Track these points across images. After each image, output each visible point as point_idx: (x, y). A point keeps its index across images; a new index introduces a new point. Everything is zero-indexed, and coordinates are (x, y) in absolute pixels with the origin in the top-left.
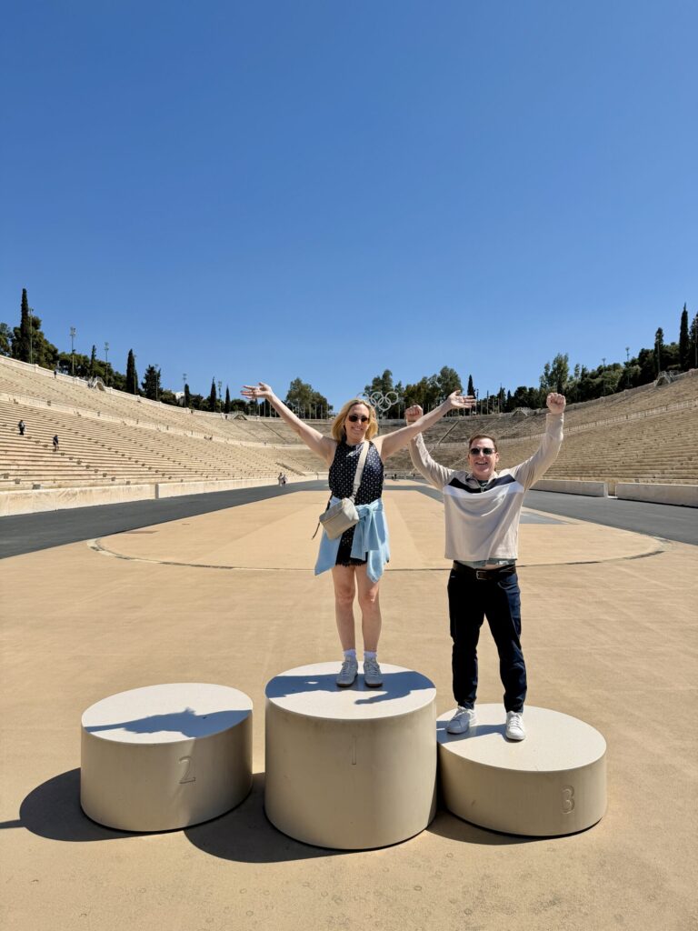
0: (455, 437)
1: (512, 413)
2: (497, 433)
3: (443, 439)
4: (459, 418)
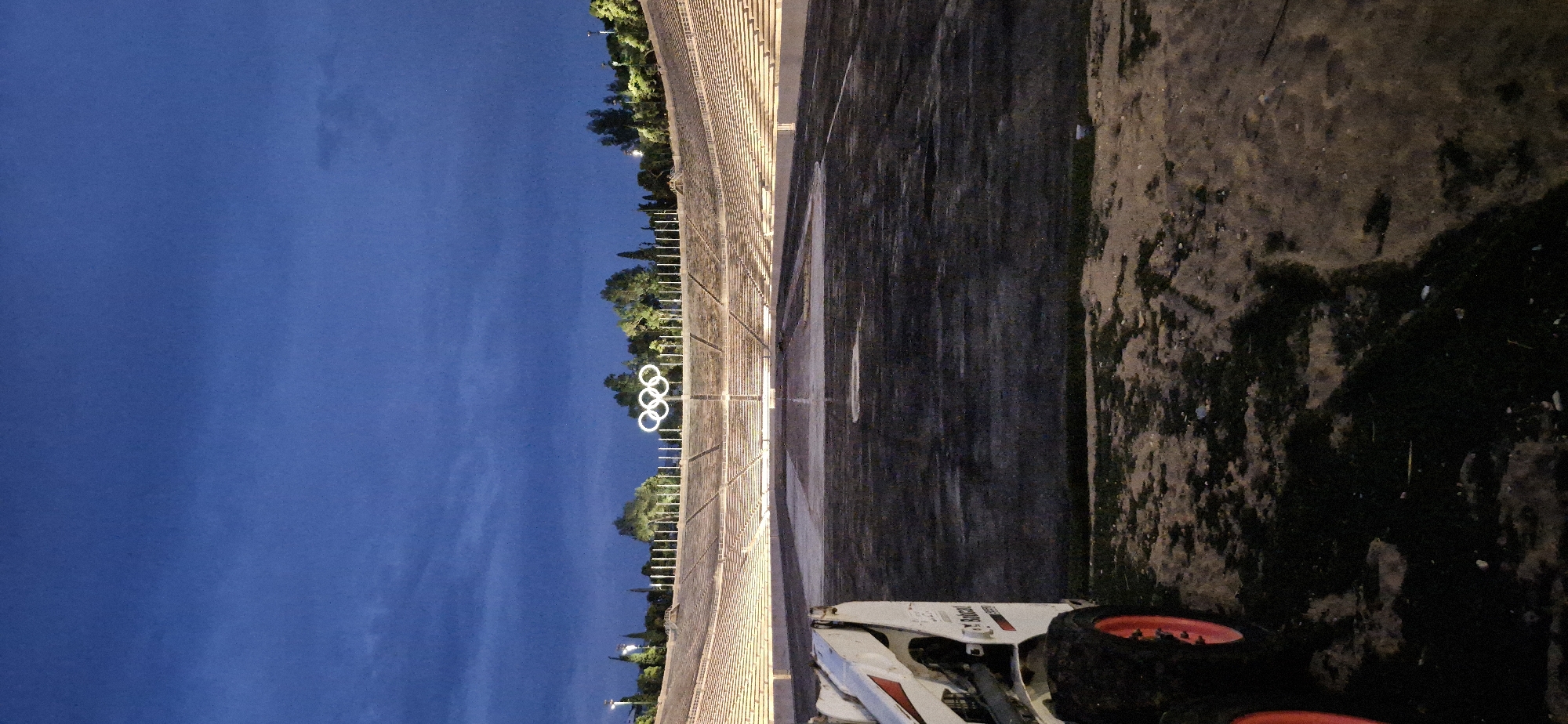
0: (713, 280)
1: (678, 195)
2: (707, 218)
3: (716, 299)
4: (683, 272)
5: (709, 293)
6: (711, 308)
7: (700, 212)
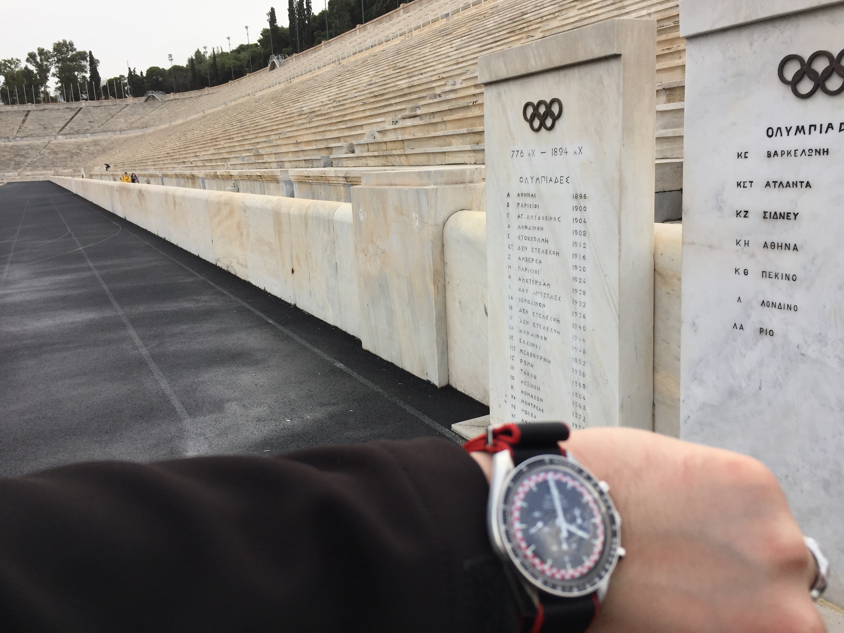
1: (144, 98)
3: (61, 130)
4: (83, 104)
5: (66, 125)
6: (53, 127)
7: (131, 115)
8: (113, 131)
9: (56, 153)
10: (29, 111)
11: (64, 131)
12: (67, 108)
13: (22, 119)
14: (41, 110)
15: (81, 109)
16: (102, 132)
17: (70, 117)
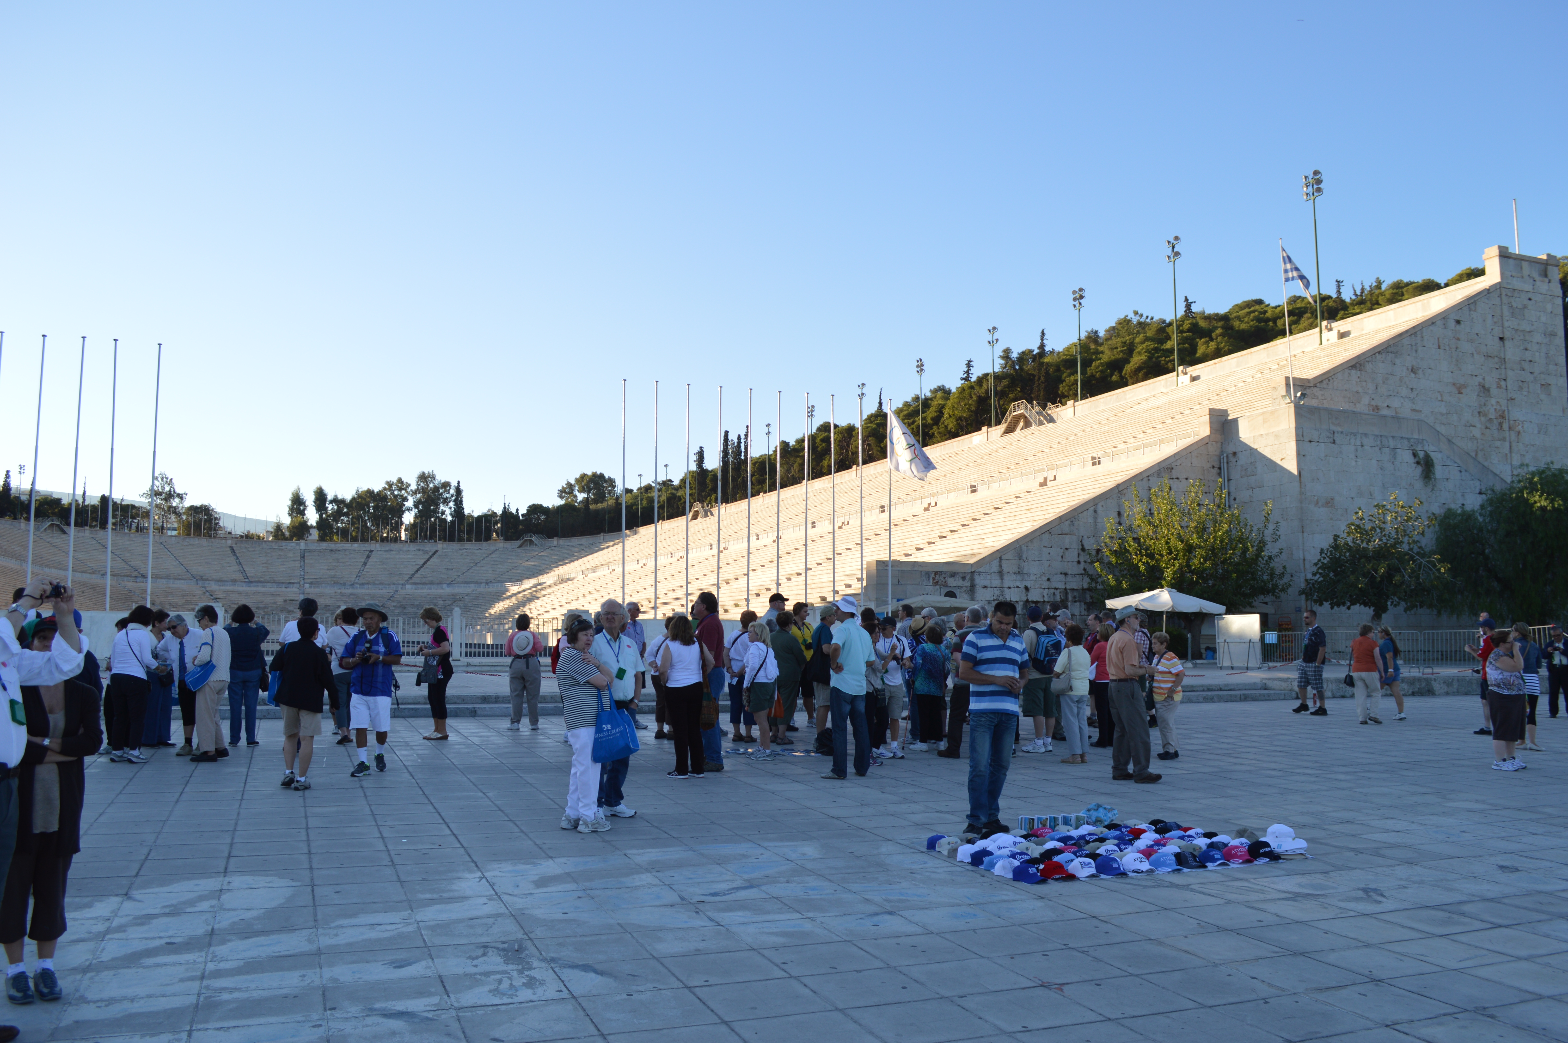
0: (431, 575)
1: (519, 543)
2: (494, 571)
3: (411, 578)
4: (440, 546)
5: (417, 571)
6: (401, 574)
7: (501, 563)
8: (476, 583)
9: (403, 607)
10: (371, 551)
11: (414, 580)
12: (419, 550)
13: (363, 560)
14: (387, 551)
15: (436, 551)
16: (462, 583)
17: (423, 562)
